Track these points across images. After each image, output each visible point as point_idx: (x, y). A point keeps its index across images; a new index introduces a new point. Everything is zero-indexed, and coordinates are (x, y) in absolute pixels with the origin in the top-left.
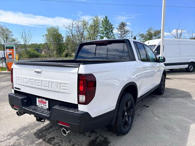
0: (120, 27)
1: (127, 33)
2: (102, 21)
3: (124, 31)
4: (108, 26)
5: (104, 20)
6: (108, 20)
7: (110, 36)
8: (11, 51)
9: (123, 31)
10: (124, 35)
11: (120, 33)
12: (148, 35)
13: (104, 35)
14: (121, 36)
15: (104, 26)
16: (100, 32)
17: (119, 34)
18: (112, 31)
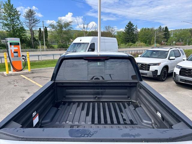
0: (27, 14)
1: (37, 22)
2: (4, 5)
3: (34, 20)
4: (12, 12)
5: (7, 4)
6: (11, 4)
7: (17, 24)
8: (16, 48)
9: (32, 20)
10: (34, 24)
11: (28, 21)
12: (59, 26)
13: (8, 22)
14: (30, 25)
15: (7, 11)
16: (3, 18)
17: (28, 23)
18: (18, 19)
